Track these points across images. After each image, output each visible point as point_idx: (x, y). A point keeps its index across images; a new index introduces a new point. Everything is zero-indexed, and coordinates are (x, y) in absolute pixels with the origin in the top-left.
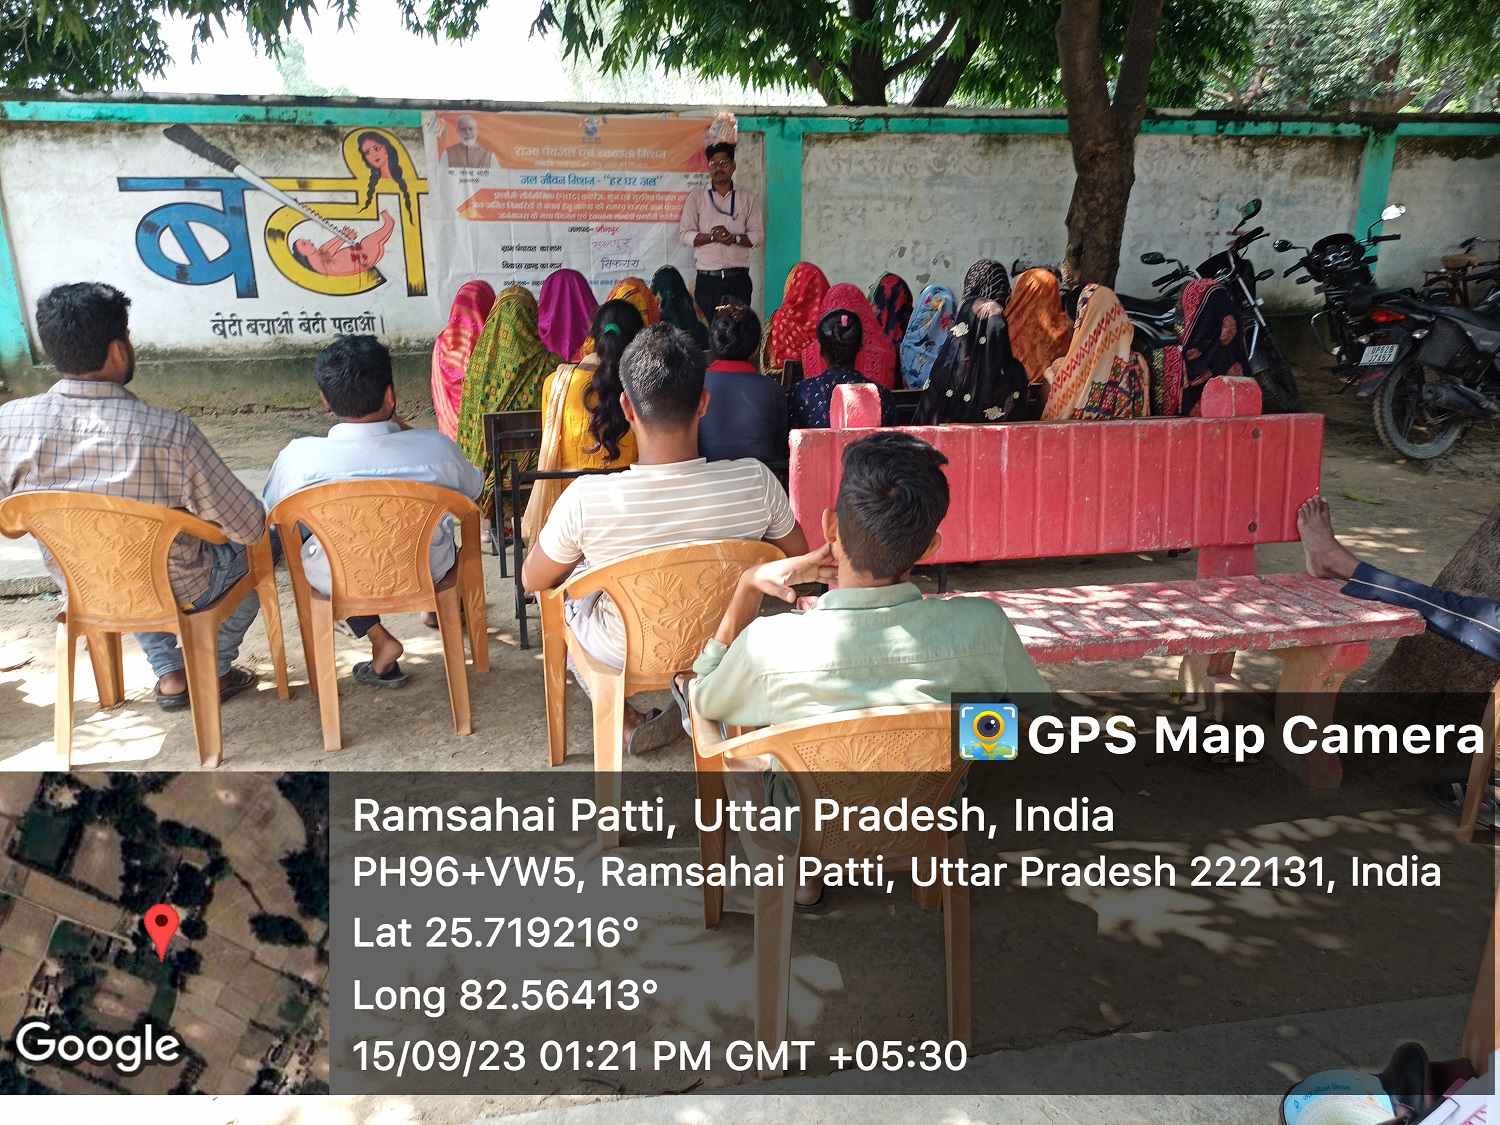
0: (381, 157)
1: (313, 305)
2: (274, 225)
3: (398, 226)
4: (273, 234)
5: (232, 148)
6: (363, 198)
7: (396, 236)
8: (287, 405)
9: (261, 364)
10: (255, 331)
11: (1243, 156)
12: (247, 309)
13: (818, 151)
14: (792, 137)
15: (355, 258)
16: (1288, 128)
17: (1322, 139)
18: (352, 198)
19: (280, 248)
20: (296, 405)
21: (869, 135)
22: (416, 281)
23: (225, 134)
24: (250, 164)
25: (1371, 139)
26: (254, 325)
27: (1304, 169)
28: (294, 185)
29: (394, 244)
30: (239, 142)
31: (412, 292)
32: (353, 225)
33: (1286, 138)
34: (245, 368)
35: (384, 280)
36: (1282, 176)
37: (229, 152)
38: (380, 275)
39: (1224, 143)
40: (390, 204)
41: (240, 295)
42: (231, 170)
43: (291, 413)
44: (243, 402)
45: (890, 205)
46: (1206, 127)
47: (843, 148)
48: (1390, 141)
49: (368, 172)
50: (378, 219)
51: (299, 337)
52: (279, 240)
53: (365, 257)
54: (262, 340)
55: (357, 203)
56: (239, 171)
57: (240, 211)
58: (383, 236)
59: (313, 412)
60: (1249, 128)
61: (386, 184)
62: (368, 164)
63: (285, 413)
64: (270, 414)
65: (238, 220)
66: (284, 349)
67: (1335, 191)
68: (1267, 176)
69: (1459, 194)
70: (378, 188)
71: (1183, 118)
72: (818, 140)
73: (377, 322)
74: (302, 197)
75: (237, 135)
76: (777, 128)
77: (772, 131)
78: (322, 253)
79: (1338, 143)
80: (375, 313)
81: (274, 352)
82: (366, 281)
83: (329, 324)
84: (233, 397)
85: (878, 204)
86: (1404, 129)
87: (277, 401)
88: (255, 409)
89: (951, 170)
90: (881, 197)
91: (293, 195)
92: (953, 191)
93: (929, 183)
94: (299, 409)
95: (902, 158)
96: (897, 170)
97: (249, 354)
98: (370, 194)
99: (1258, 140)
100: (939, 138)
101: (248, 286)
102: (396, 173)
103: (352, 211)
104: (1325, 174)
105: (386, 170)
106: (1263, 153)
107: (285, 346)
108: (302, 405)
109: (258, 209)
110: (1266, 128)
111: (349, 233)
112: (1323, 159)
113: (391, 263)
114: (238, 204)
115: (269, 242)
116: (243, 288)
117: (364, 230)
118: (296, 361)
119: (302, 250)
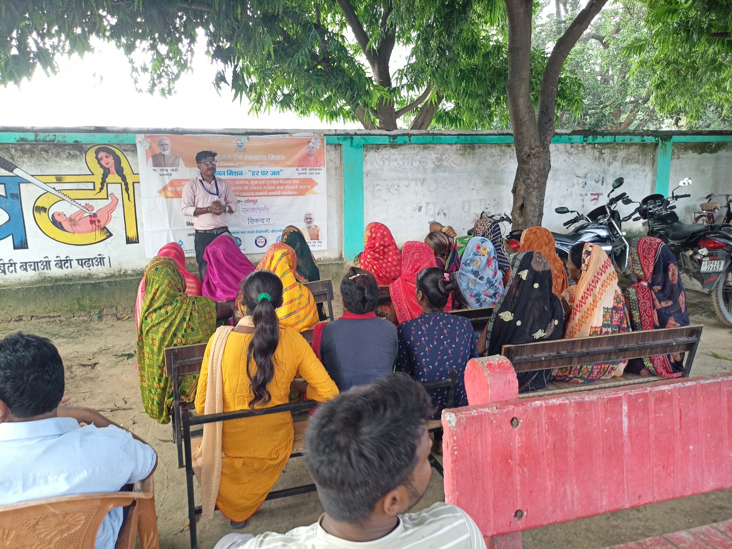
0: (110, 162)
1: (64, 251)
2: (38, 204)
3: (120, 202)
4: (38, 209)
5: (12, 158)
6: (98, 186)
7: (119, 208)
8: (46, 315)
9: (28, 290)
10: (26, 269)
11: (597, 154)
12: (20, 256)
13: (372, 155)
14: (358, 147)
15: (92, 222)
16: (619, 139)
17: (636, 144)
18: (91, 186)
19: (43, 217)
20: (52, 314)
21: (400, 145)
22: (132, 234)
23: (8, 150)
24: (24, 168)
25: (660, 144)
26: (25, 266)
27: (627, 160)
28: (53, 179)
29: (118, 213)
30: (17, 155)
31: (129, 241)
32: (91, 202)
33: (618, 144)
34: (17, 293)
35: (111, 235)
36: (617, 164)
37: (11, 161)
38: (108, 231)
39: (587, 147)
40: (115, 189)
41: (15, 248)
42: (11, 171)
43: (48, 319)
44: (16, 314)
45: (413, 183)
46: (577, 139)
47: (385, 153)
48: (669, 144)
49: (102, 171)
50: (107, 199)
51: (55, 272)
52: (43, 213)
53: (99, 221)
54: (30, 275)
55: (94, 189)
56: (17, 172)
57: (17, 196)
58: (111, 209)
59: (62, 318)
60: (600, 139)
61: (113, 177)
62: (102, 166)
63: (44, 320)
64: (34, 321)
65: (17, 202)
66: (44, 279)
67: (643, 171)
68: (609, 164)
69: (703, 171)
70: (108, 180)
71: (566, 134)
72: (372, 148)
73: (106, 261)
74: (58, 186)
75: (16, 150)
76: (349, 141)
77: (346, 144)
78: (71, 220)
79: (644, 145)
80: (105, 255)
81: (38, 282)
82: (99, 235)
83: (74, 263)
84: (9, 312)
85: (406, 183)
86: (675, 139)
87: (39, 312)
88: (24, 318)
89: (445, 163)
90: (408, 179)
91: (53, 185)
92: (446, 175)
93: (434, 171)
94: (54, 317)
95: (418, 157)
96: (416, 164)
97: (21, 284)
98: (102, 184)
99: (604, 145)
100: (438, 147)
101: (22, 242)
102: (120, 171)
103: (91, 194)
104: (638, 162)
105: (113, 169)
106: (606, 151)
107: (45, 277)
108: (55, 314)
109: (29, 195)
110: (608, 139)
111: (88, 207)
112: (636, 155)
113: (115, 225)
114: (16, 192)
115: (36, 214)
116: (17, 242)
117: (98, 205)
118: (52, 287)
119: (57, 218)
